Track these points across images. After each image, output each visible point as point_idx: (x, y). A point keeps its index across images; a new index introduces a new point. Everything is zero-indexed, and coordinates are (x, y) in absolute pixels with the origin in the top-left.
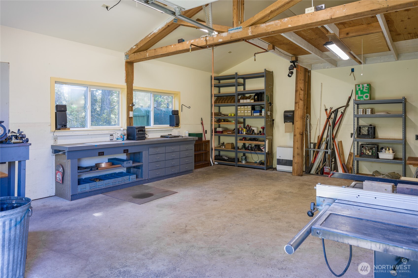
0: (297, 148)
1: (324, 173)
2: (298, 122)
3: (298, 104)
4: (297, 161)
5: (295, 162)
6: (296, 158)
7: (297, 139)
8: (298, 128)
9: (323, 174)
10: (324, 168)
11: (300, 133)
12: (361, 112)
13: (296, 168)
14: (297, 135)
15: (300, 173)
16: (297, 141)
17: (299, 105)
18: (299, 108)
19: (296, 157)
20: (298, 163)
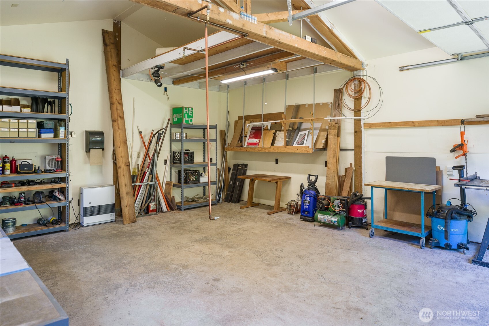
0: (126, 185)
1: (150, 211)
2: (120, 148)
3: (117, 122)
4: (128, 203)
5: (125, 206)
6: (126, 199)
7: (123, 172)
8: (122, 157)
9: (148, 213)
10: (150, 204)
11: (125, 163)
12: (178, 136)
13: (128, 212)
14: (122, 167)
15: (134, 218)
16: (124, 176)
17: (118, 124)
18: (119, 129)
19: (126, 197)
20: (129, 205)
